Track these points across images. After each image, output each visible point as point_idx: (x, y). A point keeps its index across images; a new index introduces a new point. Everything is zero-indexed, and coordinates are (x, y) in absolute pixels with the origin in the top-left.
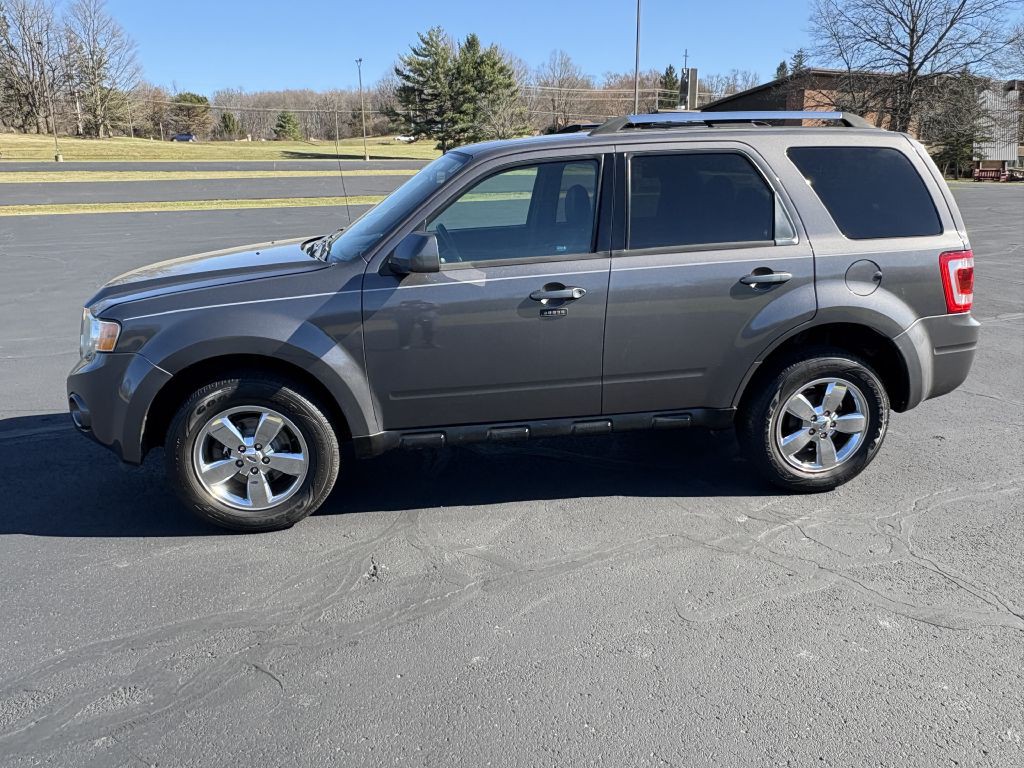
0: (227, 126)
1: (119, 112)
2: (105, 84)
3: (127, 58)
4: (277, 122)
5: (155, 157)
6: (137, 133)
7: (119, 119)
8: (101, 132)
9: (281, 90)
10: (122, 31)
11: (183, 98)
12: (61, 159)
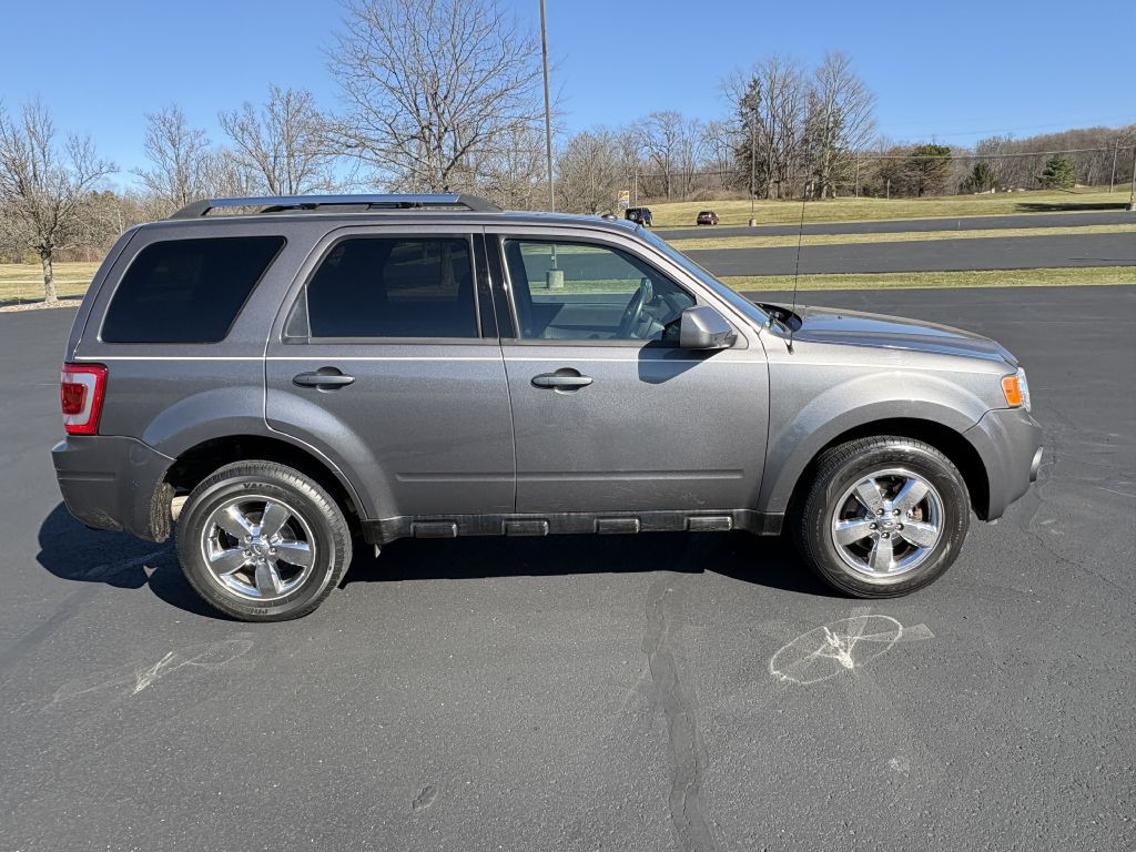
0: (979, 178)
1: (844, 173)
2: (837, 145)
3: (862, 115)
4: (1044, 169)
5: (862, 217)
6: (866, 192)
7: (844, 179)
8: (824, 194)
9: (1063, 129)
10: (863, 87)
11: (922, 150)
12: (754, 224)
